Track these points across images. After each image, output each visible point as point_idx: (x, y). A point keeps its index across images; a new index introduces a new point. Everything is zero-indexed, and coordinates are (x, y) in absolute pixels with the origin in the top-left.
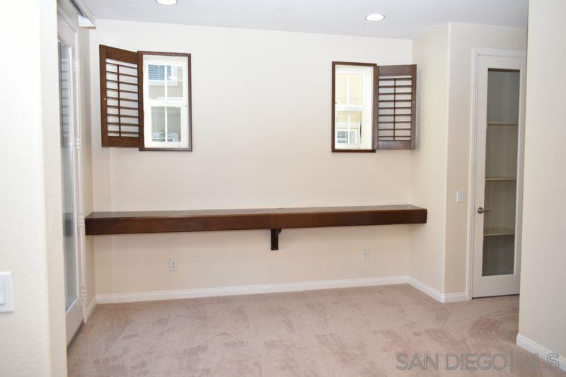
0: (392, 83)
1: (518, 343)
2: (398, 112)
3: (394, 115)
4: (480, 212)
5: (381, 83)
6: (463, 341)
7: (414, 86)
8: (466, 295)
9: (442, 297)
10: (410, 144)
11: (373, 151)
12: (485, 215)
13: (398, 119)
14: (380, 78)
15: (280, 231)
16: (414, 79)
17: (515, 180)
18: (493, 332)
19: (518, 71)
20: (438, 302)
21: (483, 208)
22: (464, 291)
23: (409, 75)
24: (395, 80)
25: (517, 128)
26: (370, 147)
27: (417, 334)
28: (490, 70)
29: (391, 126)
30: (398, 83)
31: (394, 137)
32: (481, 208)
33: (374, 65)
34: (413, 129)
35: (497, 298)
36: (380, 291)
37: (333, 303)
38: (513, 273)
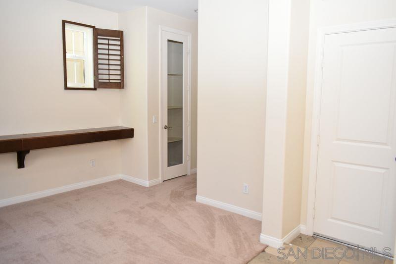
0: (106, 42)
1: (197, 200)
2: (111, 62)
3: (109, 65)
4: (165, 128)
5: (99, 41)
6: (169, 206)
7: (122, 45)
8: (160, 180)
9: (147, 183)
10: (120, 85)
11: (95, 89)
12: (168, 130)
13: (111, 67)
14: (98, 37)
15: (28, 152)
16: (122, 41)
17: (182, 108)
18: (182, 197)
19: (182, 43)
20: (145, 187)
21: (167, 125)
22: (158, 177)
23: (118, 37)
24: (108, 39)
25: (182, 78)
26: (92, 86)
27: (142, 208)
28: (169, 41)
29: (107, 72)
30: (111, 42)
31: (109, 79)
32: (166, 126)
33: (93, 27)
34: (122, 75)
35: (176, 179)
36: (105, 187)
37: (76, 200)
38: (182, 163)
